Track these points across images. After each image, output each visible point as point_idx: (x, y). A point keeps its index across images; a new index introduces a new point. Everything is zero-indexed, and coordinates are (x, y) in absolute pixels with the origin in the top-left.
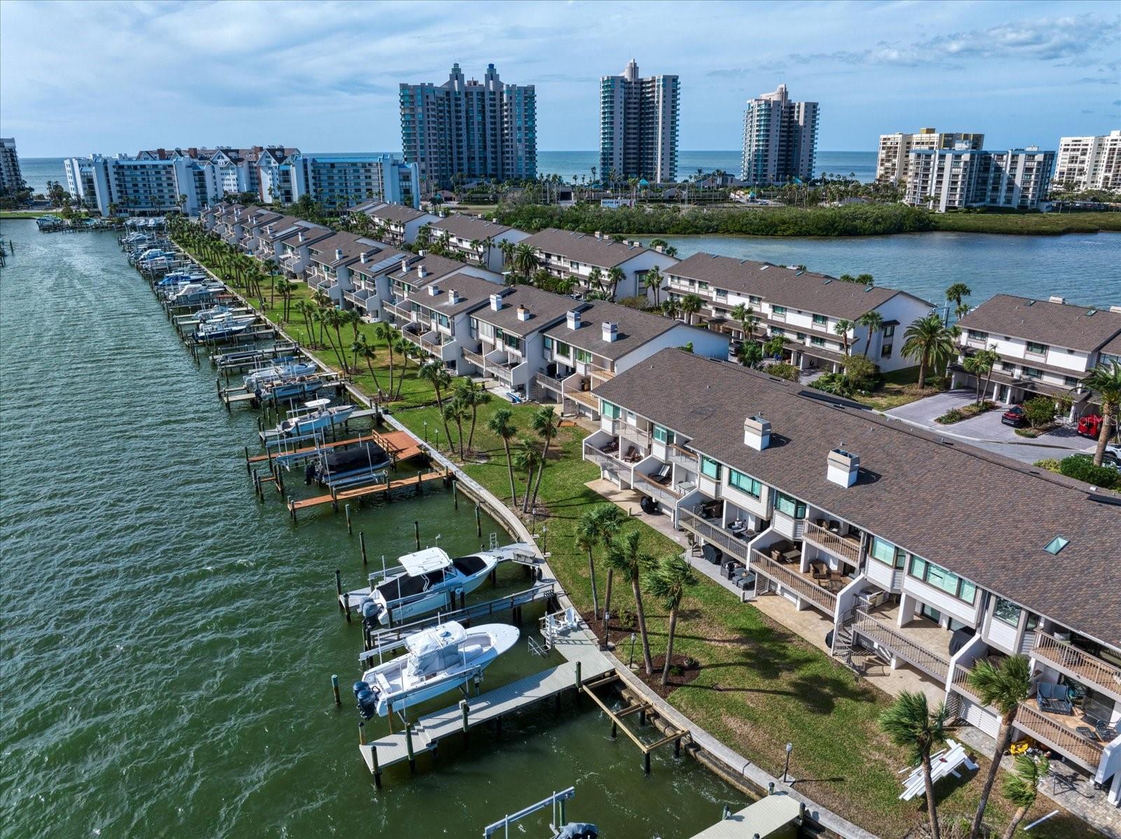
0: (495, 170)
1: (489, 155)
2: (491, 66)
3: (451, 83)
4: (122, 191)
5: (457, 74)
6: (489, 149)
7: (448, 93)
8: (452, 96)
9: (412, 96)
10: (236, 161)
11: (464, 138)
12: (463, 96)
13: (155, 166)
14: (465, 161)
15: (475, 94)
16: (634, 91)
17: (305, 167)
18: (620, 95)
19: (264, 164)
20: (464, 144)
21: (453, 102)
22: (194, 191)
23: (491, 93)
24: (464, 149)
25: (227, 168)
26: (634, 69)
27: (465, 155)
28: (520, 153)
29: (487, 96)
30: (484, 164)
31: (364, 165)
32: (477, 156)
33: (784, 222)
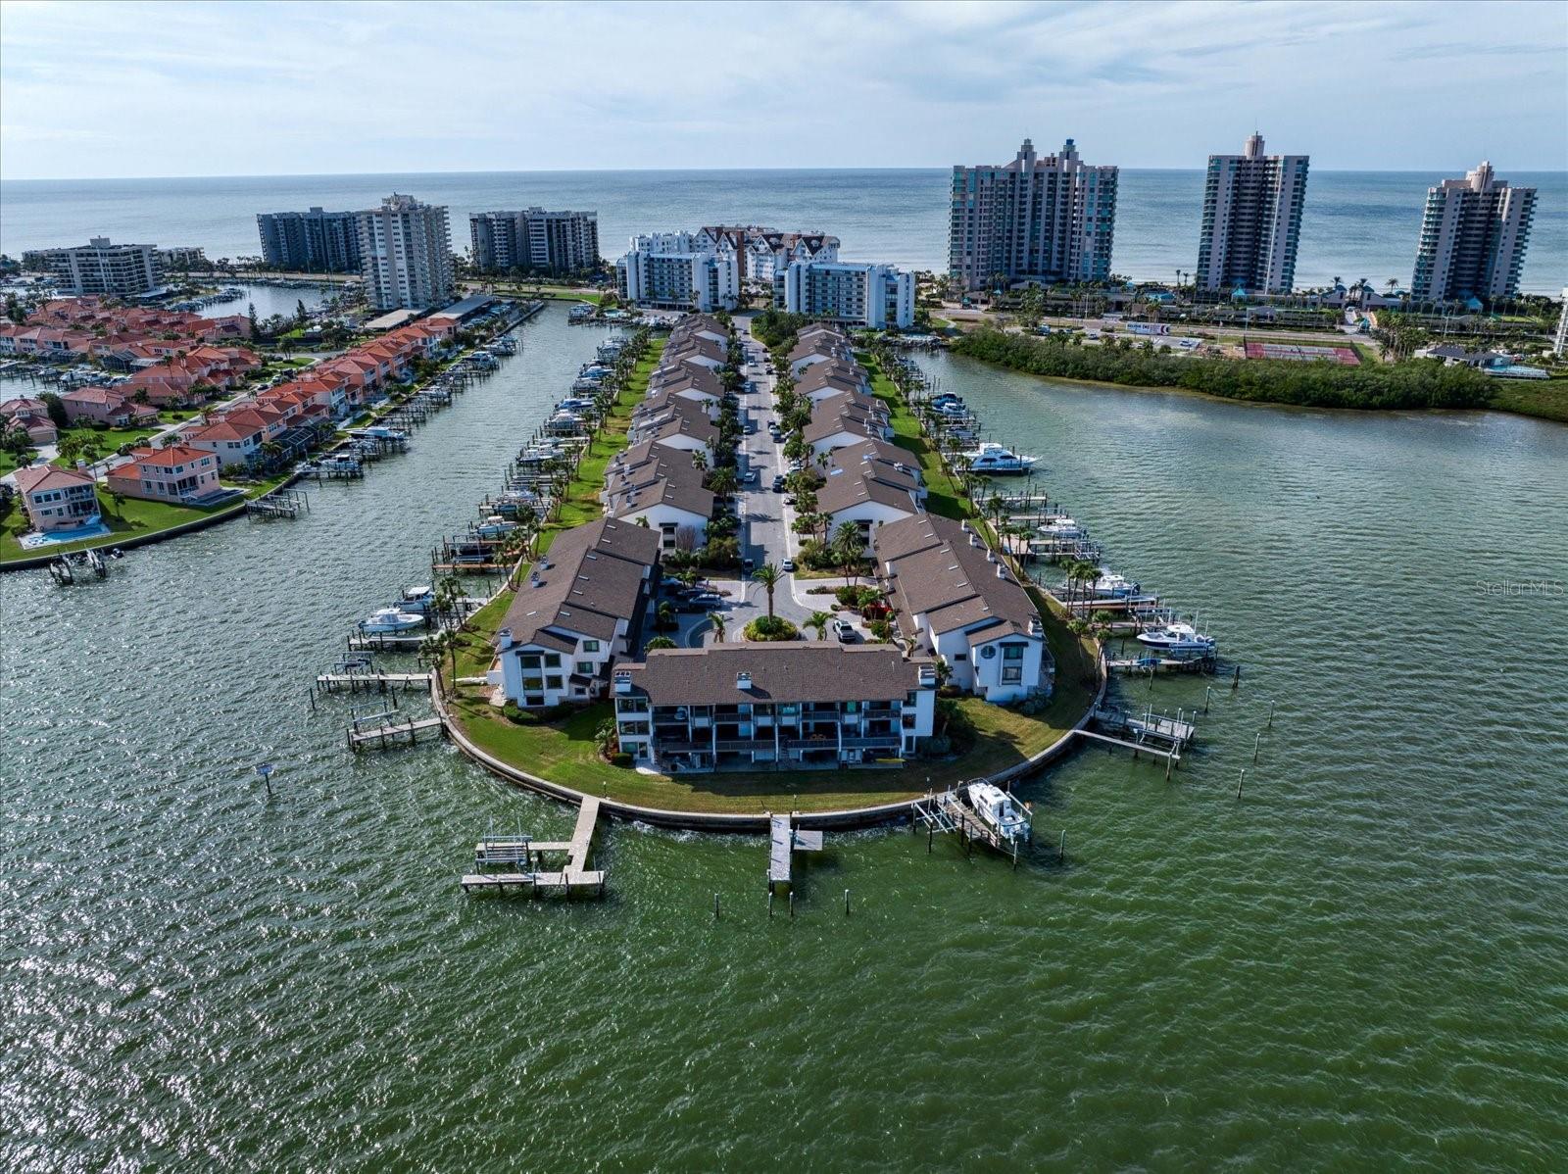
0: (1061, 266)
1: (1055, 248)
2: (1070, 142)
3: (1017, 163)
4: (650, 282)
5: (1027, 151)
6: (1056, 241)
7: (1013, 175)
8: (1018, 178)
9: (964, 181)
10: (774, 248)
11: (1027, 227)
12: (1031, 178)
13: (680, 260)
14: (1026, 254)
15: (1046, 176)
16: (1253, 172)
17: (798, 273)
18: (1227, 178)
19: (799, 253)
20: (1027, 234)
21: (1018, 185)
22: (708, 287)
23: (1064, 175)
24: (1026, 241)
25: (766, 254)
26: (1258, 143)
27: (1026, 248)
28: (1088, 249)
29: (1060, 178)
30: (1049, 259)
31: (857, 274)
32: (1041, 248)
33: (1250, 383)
